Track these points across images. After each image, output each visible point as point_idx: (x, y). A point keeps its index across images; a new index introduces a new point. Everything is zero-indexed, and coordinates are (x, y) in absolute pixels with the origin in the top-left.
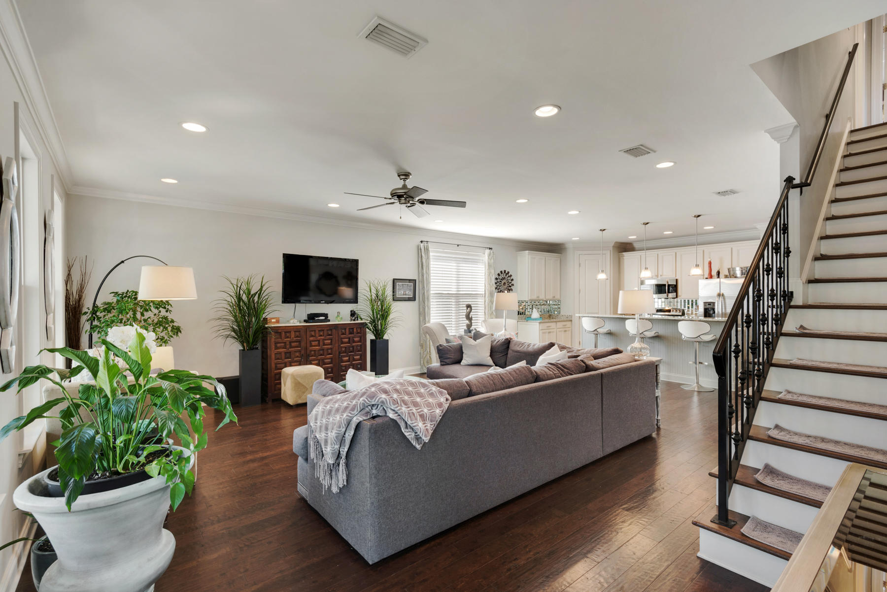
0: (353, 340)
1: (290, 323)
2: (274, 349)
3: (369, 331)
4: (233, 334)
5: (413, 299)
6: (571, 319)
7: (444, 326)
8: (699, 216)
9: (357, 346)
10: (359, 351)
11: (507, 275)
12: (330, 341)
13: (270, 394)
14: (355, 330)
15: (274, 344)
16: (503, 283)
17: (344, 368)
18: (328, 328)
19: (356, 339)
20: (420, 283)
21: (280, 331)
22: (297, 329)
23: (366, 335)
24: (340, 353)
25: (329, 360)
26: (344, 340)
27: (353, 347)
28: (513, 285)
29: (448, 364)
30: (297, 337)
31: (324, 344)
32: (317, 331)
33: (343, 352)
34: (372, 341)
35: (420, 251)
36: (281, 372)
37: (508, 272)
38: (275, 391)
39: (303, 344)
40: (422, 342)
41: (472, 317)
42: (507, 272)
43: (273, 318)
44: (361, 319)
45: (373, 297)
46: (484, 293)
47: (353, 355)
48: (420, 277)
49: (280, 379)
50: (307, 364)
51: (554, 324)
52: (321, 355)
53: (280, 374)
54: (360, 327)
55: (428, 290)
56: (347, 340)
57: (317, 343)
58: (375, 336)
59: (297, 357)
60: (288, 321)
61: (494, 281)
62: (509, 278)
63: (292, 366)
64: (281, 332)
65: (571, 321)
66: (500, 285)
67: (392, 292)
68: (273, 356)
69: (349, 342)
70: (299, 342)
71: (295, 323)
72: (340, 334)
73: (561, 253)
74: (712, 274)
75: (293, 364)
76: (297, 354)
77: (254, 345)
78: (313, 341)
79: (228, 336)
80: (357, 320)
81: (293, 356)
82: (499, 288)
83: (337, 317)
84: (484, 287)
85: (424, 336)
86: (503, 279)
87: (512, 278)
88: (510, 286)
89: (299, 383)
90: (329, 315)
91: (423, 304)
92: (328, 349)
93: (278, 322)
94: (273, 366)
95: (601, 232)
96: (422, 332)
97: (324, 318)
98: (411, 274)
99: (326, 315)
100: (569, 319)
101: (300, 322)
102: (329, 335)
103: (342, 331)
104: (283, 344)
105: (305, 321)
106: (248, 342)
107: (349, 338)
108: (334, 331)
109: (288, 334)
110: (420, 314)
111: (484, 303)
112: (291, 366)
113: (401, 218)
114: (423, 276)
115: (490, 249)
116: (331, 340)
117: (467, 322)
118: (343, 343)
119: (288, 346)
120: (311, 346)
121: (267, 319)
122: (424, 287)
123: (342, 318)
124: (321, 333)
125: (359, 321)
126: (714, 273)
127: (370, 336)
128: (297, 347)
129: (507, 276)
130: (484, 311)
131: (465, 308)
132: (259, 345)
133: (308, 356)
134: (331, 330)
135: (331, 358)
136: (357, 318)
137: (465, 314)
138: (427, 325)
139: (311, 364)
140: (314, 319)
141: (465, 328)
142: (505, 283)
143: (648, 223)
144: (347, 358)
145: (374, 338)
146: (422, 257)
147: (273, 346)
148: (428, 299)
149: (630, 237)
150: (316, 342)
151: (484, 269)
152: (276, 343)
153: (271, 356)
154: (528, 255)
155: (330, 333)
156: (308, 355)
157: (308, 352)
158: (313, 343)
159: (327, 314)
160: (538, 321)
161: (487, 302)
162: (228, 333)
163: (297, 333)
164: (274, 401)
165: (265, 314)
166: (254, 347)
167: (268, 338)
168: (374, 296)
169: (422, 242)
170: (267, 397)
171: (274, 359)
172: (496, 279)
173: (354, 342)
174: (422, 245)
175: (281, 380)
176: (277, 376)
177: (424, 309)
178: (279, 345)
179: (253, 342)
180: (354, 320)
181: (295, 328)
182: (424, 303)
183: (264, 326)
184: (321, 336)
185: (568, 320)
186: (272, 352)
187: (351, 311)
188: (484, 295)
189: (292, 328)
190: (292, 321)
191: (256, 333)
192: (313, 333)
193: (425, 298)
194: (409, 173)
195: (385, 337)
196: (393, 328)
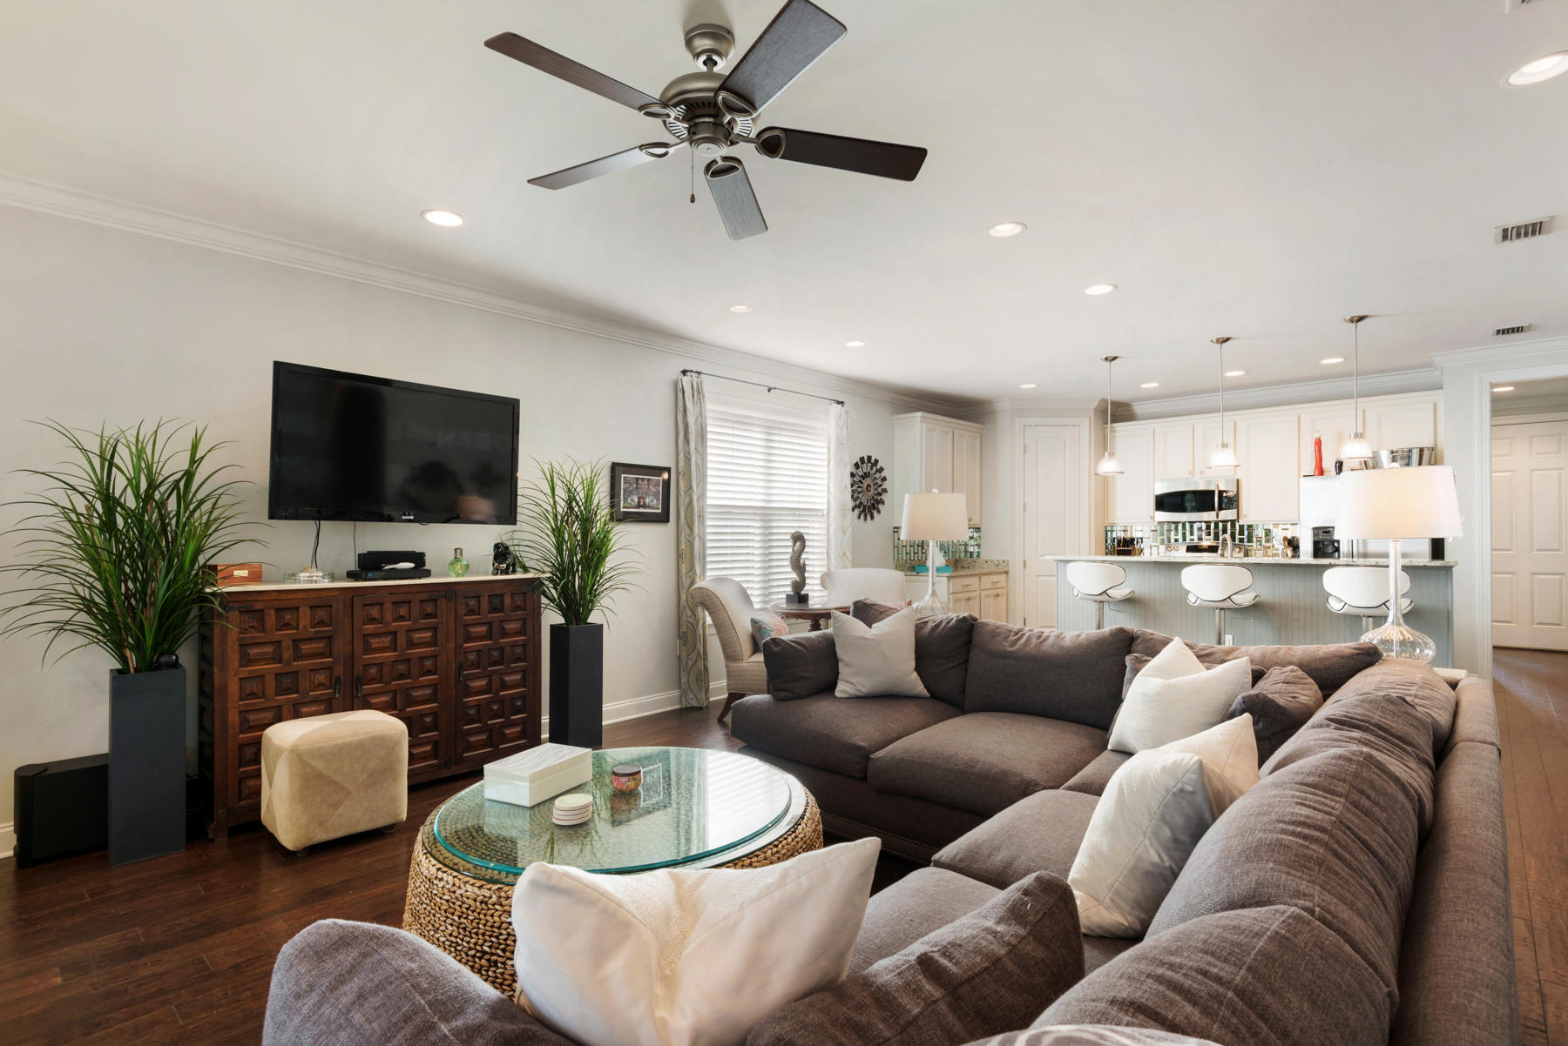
0: (503, 628)
1: (297, 581)
2: (236, 664)
3: (547, 601)
4: (83, 617)
5: (663, 518)
6: (1006, 568)
7: (741, 586)
8: (1361, 319)
9: (514, 645)
10: (518, 660)
11: (875, 468)
12: (429, 634)
13: (220, 812)
14: (508, 600)
15: (236, 647)
16: (865, 486)
17: (472, 712)
18: (424, 596)
19: (510, 626)
20: (681, 476)
21: (259, 606)
22: (317, 600)
23: (540, 614)
24: (460, 667)
25: (428, 691)
26: (473, 630)
27: (501, 649)
28: (885, 491)
29: (800, 697)
30: (322, 623)
31: (411, 644)
32: (388, 606)
33: (472, 666)
34: (554, 629)
35: (680, 395)
36: (261, 737)
37: (877, 461)
38: (240, 800)
39: (340, 646)
40: (684, 629)
41: (804, 565)
42: (873, 461)
43: (241, 566)
44: (526, 569)
45: (560, 510)
46: (825, 507)
47: (502, 673)
48: (682, 464)
49: (256, 759)
50: (352, 709)
51: (976, 579)
52: (402, 676)
53: (258, 743)
54: (524, 589)
55: (703, 496)
56: (482, 629)
57: (386, 640)
58: (564, 616)
59: (321, 685)
60: (292, 576)
61: (848, 480)
62: (877, 475)
63: (301, 717)
64: (262, 610)
65: (1007, 573)
66: (860, 490)
67: (608, 497)
68: (233, 688)
69: (489, 636)
70: (329, 639)
71: (313, 580)
72: (464, 612)
73: (982, 424)
74: (1324, 466)
75: (304, 710)
76: (321, 677)
77: (162, 654)
78: (374, 635)
79: (61, 627)
80: (514, 571)
81: (304, 684)
82: (858, 498)
83: (452, 564)
84: (825, 494)
85: (689, 613)
86: (866, 476)
87: (883, 474)
88: (880, 494)
89: (319, 776)
90: (427, 559)
91: (688, 531)
92: (422, 658)
93: (256, 576)
94: (233, 717)
95: (1108, 363)
96: (683, 602)
97: (411, 565)
98: (657, 455)
99: (418, 558)
100: (1001, 569)
101: (333, 578)
102: (428, 616)
103: (467, 604)
104: (269, 649)
105: (351, 575)
106: (138, 648)
107: (490, 624)
108: (443, 603)
109: (288, 617)
110: (679, 556)
111: (825, 532)
112: (297, 715)
113: (693, 200)
114: (688, 459)
115: (838, 403)
116: (434, 629)
117: (794, 576)
118: (469, 638)
119: (287, 655)
120: (368, 649)
121: (214, 568)
122: (691, 488)
123: (467, 566)
124: (403, 611)
125: (519, 575)
126: (1329, 464)
127: (551, 617)
128: (322, 655)
129: (873, 472)
130: (825, 551)
131: (791, 544)
132: (186, 655)
133: (358, 681)
134: (435, 601)
135: (434, 686)
136: (514, 565)
137: (788, 557)
138: (699, 584)
139: (367, 705)
140: (379, 568)
141: (789, 590)
142: (869, 486)
143: (1228, 339)
144: (483, 682)
145: (560, 620)
146: (685, 411)
147: (234, 658)
148: (702, 517)
149: (1144, 386)
150: (384, 639)
151: (825, 450)
152: (243, 646)
153: (225, 687)
154: (921, 422)
155: (429, 608)
156: (359, 679)
157: (358, 669)
158: (375, 643)
159: (422, 555)
160: (947, 574)
161: (832, 528)
162: (66, 615)
163: (321, 613)
164: (234, 832)
165: (207, 554)
166: (163, 659)
167: (217, 631)
168: (562, 507)
169: (684, 372)
170: (212, 820)
171: (237, 696)
172: (853, 475)
173: (504, 634)
174: (686, 379)
175: (260, 763)
176: (248, 752)
177: (692, 544)
178: (253, 651)
179: (154, 648)
180: (506, 572)
181: (313, 595)
182: (691, 530)
183: (201, 591)
184: (401, 618)
185: (998, 571)
186: (231, 677)
187: (497, 546)
188: (825, 512)
189: (304, 595)
190: (303, 576)
191: (165, 613)
192: (375, 612)
193: (692, 516)
194: (729, 32)
195: (594, 618)
196: (613, 594)
